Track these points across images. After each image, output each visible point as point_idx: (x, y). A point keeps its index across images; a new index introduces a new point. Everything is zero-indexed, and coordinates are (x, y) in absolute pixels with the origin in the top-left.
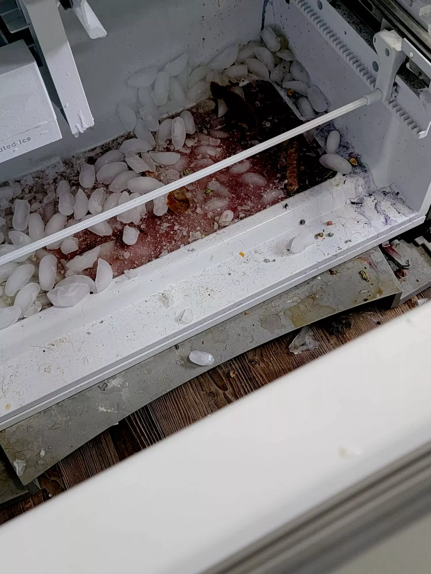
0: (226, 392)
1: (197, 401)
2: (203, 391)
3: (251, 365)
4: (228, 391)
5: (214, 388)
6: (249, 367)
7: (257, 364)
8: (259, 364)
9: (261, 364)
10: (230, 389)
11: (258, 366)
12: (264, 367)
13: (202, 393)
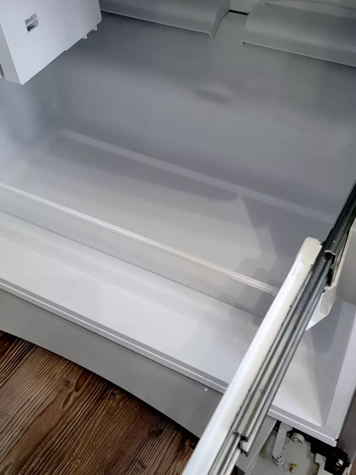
0: (74, 392)
1: (56, 377)
2: (67, 376)
3: (109, 396)
4: (76, 393)
5: (74, 381)
6: (107, 396)
7: (113, 400)
8: (113, 402)
9: (114, 403)
10: (78, 394)
11: (112, 402)
12: (113, 407)
13: (65, 376)
